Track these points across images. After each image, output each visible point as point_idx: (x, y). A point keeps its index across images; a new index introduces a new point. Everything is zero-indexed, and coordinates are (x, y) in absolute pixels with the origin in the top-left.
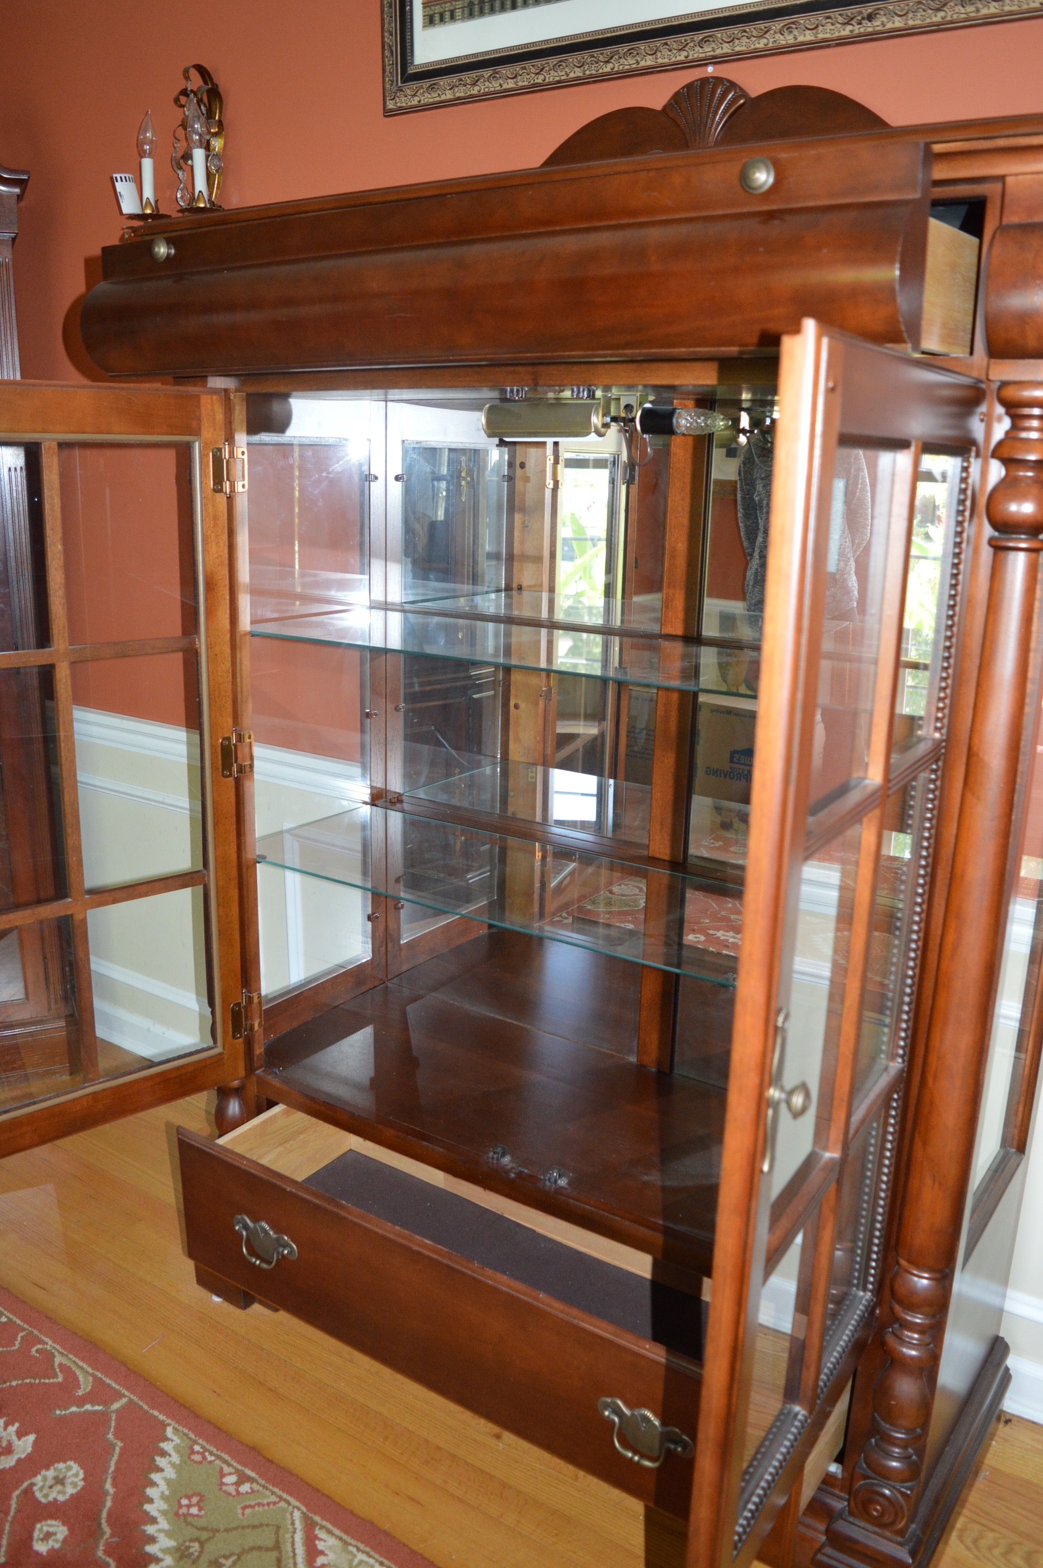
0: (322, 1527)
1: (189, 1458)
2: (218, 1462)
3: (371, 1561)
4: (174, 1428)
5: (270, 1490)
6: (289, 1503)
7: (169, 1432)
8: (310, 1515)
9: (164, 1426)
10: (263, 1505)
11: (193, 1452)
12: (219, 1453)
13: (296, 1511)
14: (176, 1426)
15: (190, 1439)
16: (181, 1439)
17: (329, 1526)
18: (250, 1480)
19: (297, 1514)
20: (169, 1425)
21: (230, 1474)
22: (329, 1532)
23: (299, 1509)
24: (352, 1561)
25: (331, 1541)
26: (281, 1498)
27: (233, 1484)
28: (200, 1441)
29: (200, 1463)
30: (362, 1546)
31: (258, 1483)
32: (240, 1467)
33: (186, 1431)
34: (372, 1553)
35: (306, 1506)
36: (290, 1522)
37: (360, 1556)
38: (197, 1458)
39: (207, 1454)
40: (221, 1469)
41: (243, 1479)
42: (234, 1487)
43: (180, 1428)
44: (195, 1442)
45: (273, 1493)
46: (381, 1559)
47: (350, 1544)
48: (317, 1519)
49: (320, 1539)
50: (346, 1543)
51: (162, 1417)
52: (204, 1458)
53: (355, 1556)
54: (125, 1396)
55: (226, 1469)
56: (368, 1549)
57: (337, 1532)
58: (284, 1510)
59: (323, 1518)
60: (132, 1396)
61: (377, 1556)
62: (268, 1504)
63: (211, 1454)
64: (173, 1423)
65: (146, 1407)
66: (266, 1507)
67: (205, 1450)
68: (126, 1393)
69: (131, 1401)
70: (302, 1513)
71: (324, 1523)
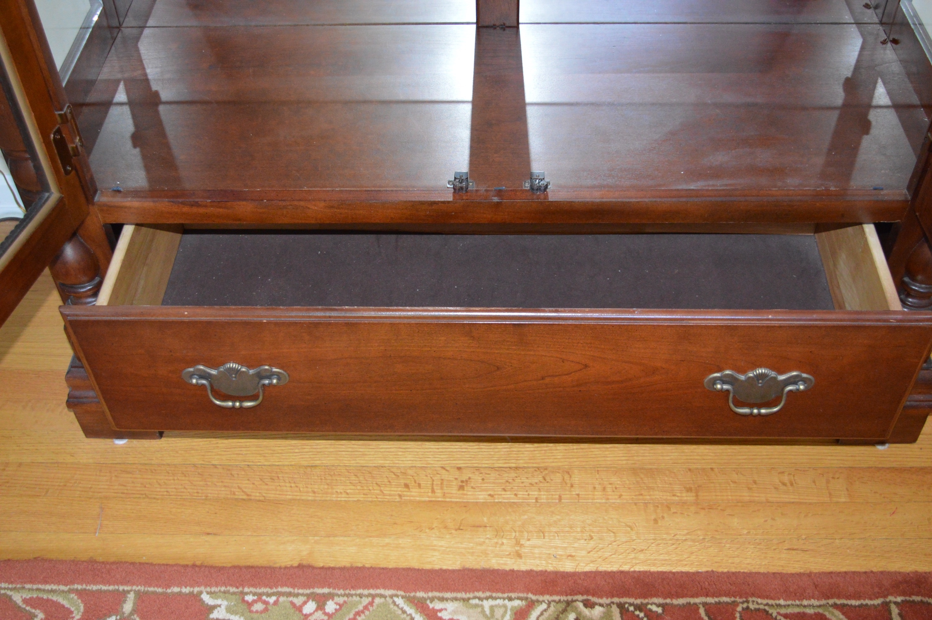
0: (432, 600)
2: (282, 599)
3: (499, 602)
4: (208, 593)
5: (356, 595)
6: (383, 596)
7: (206, 598)
8: (412, 594)
9: (197, 597)
10: (363, 612)
11: (250, 605)
12: (275, 590)
13: (396, 599)
14: (208, 589)
15: (234, 593)
16: (226, 599)
17: (437, 594)
18: (331, 596)
19: (400, 601)
20: (201, 593)
21: (305, 603)
22: (442, 599)
23: (397, 596)
25: (450, 606)
26: (374, 596)
27: (316, 610)
28: (246, 590)
29: (266, 610)
30: (480, 594)
31: (339, 596)
32: (308, 591)
33: (223, 589)
34: (494, 595)
35: (401, 590)
36: (400, 612)
37: (487, 604)
38: (259, 607)
39: (264, 598)
40: (292, 603)
41: (321, 600)
42: (320, 612)
43: (213, 589)
44: (243, 594)
45: (361, 596)
46: (506, 595)
47: (469, 599)
48: (420, 594)
49: (441, 610)
50: (465, 600)
51: (186, 590)
52: (266, 603)
53: (482, 606)
54: (129, 592)
55: (298, 601)
56: (488, 594)
57: (448, 595)
58: (385, 605)
59: (426, 590)
60: (135, 587)
61: (500, 595)
62: (366, 608)
63: (269, 595)
64: (202, 588)
65: (160, 590)
66: (367, 613)
67: (260, 595)
68: (126, 588)
69: (137, 593)
70: (403, 597)
71: (430, 594)
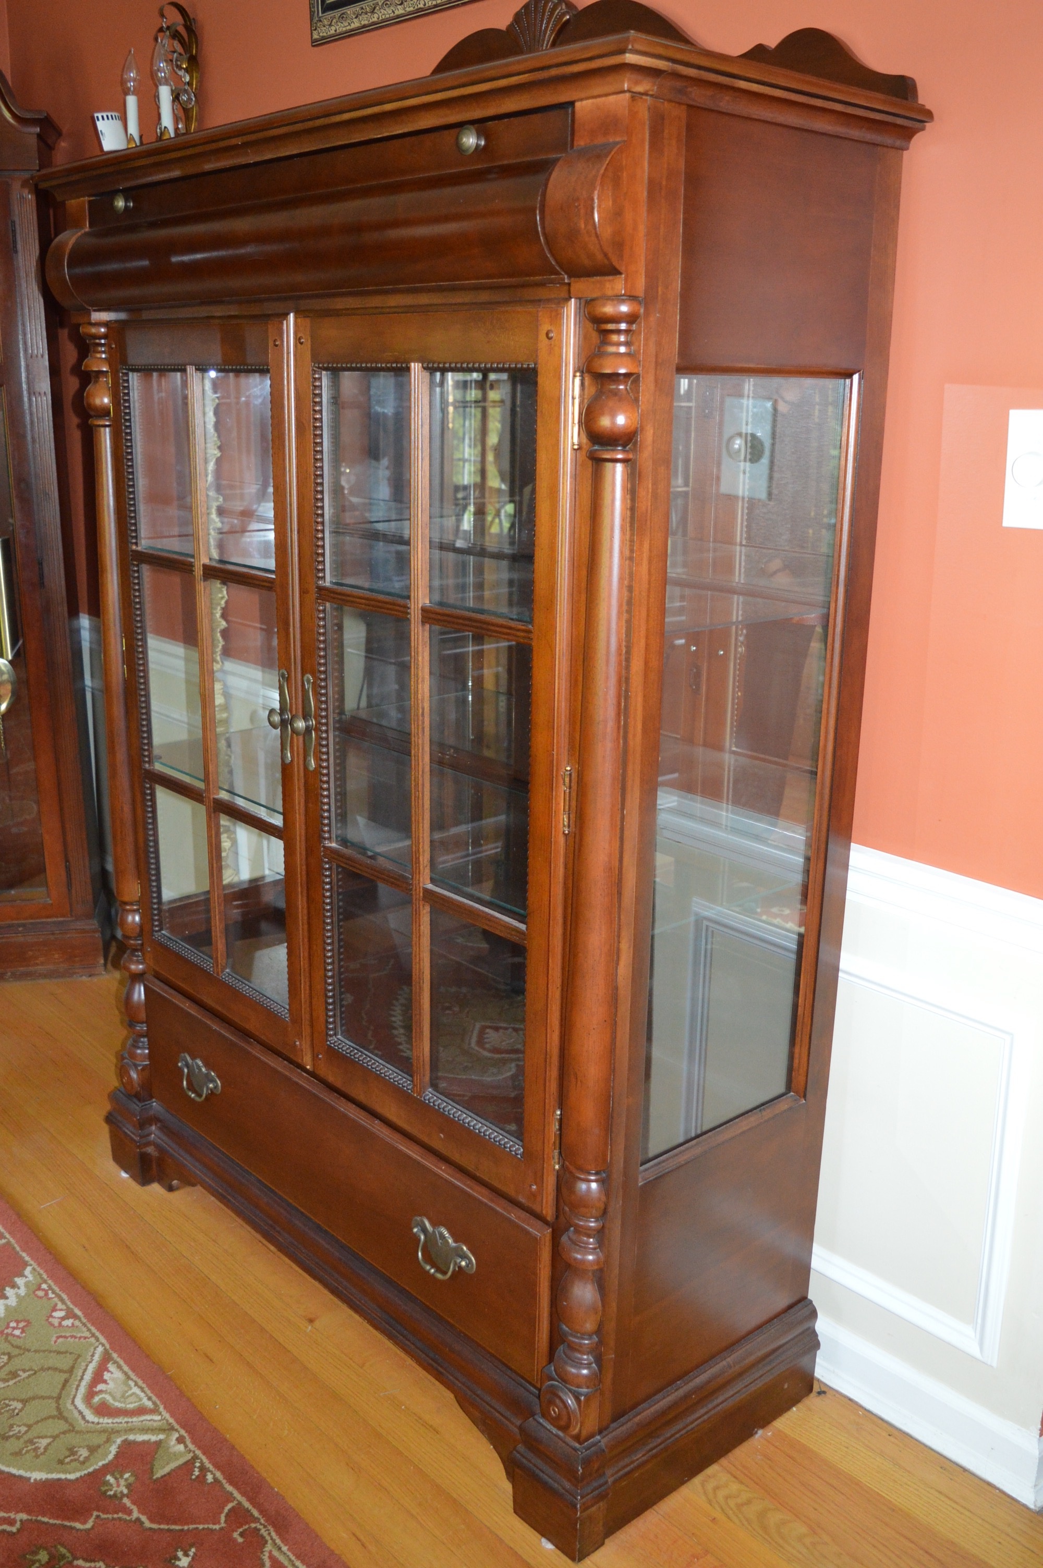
0: (115, 1362)
1: (34, 1292)
2: (56, 1300)
3: (142, 1395)
4: (34, 1269)
5: (87, 1328)
6: (97, 1340)
7: (28, 1271)
8: (111, 1352)
9: (26, 1264)
10: (75, 1337)
11: (39, 1288)
12: (60, 1293)
13: (100, 1346)
14: (36, 1267)
15: (42, 1278)
16: (34, 1277)
17: (122, 1363)
18: (75, 1317)
19: (100, 1349)
20: (31, 1265)
21: (61, 1310)
22: (119, 1367)
23: (103, 1345)
24: (127, 1392)
25: (118, 1374)
26: (93, 1335)
27: (59, 1318)
28: (50, 1282)
29: (41, 1298)
30: (140, 1382)
31: (80, 1320)
32: (71, 1306)
33: (42, 1272)
34: (146, 1389)
35: (110, 1344)
36: (90, 1354)
37: (136, 1390)
38: (41, 1293)
39: (50, 1292)
40: (56, 1305)
41: (70, 1315)
42: (59, 1320)
43: (38, 1269)
44: (45, 1282)
45: (89, 1330)
46: (150, 1395)
47: (132, 1379)
48: (115, 1355)
49: (109, 1371)
50: (129, 1378)
51: (27, 1258)
52: (46, 1294)
53: (131, 1388)
54: (5, 1238)
55: (60, 1306)
56: (144, 1385)
57: (126, 1368)
58: (91, 1344)
59: (120, 1356)
60: (11, 1239)
61: (149, 1392)
62: (80, 1338)
63: (54, 1292)
64: (35, 1265)
65: (18, 1249)
66: (77, 1340)
67: (50, 1287)
68: (8, 1236)
69: (9, 1243)
70: (105, 1349)
71: (119, 1360)
